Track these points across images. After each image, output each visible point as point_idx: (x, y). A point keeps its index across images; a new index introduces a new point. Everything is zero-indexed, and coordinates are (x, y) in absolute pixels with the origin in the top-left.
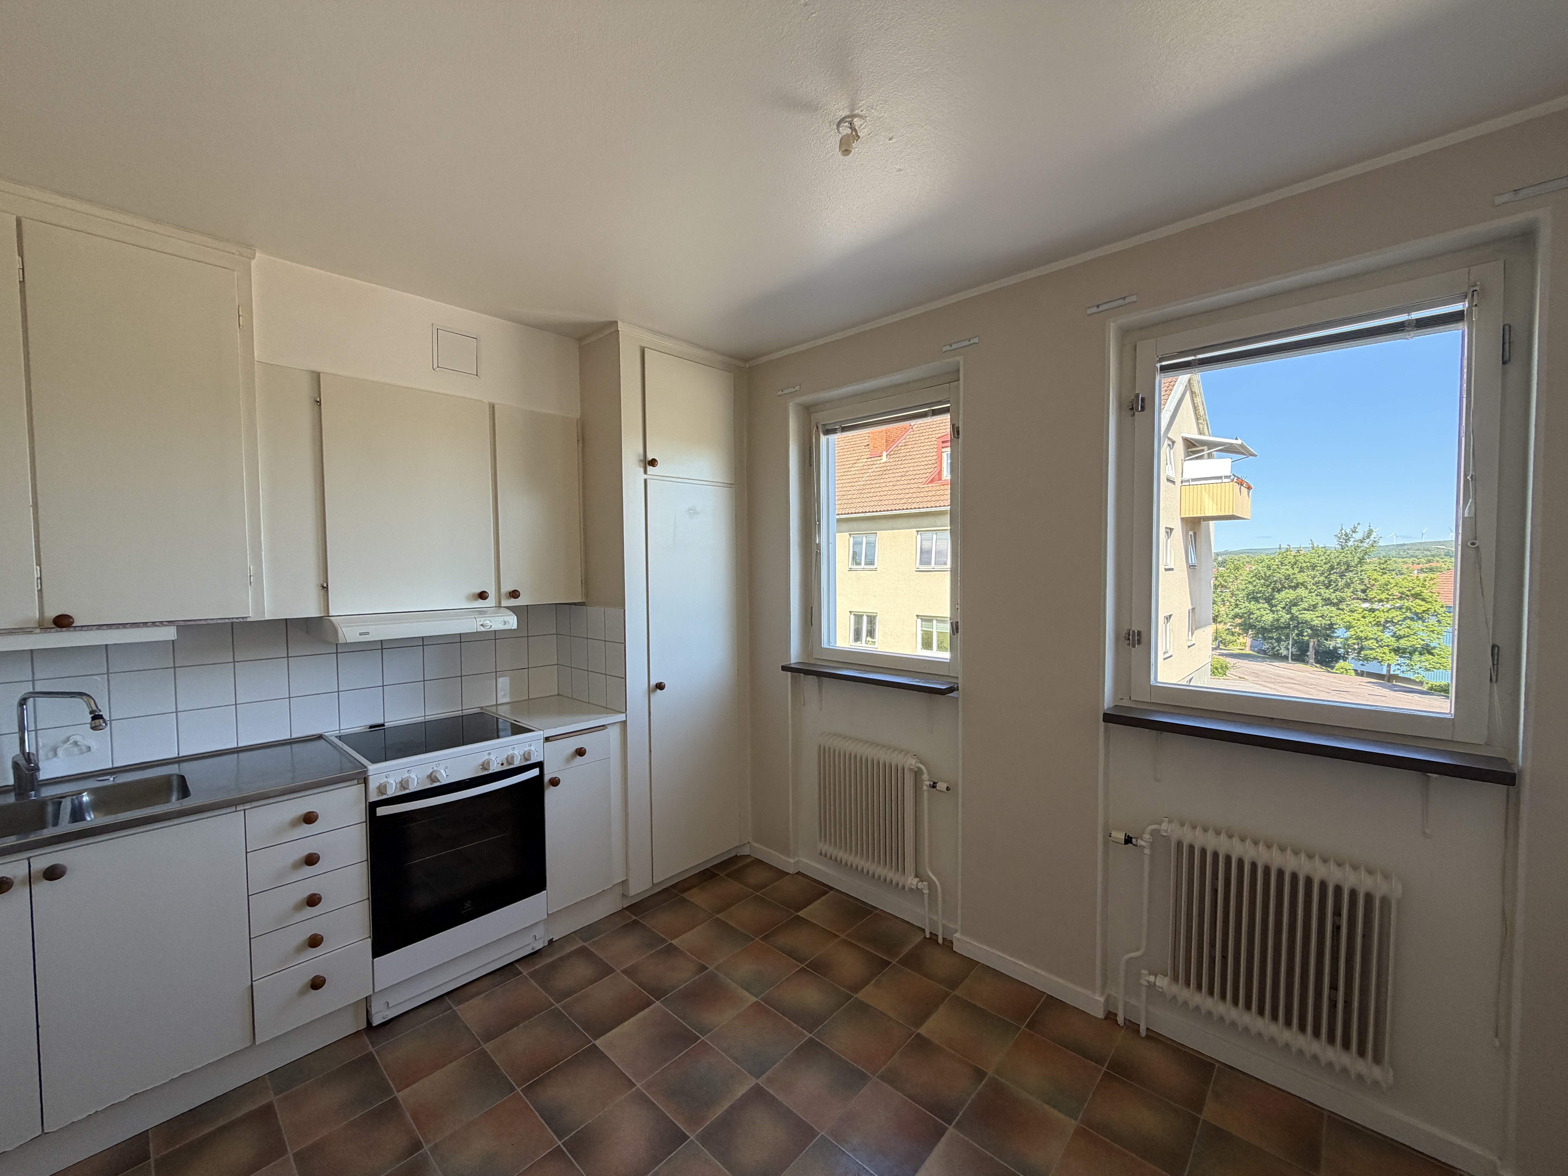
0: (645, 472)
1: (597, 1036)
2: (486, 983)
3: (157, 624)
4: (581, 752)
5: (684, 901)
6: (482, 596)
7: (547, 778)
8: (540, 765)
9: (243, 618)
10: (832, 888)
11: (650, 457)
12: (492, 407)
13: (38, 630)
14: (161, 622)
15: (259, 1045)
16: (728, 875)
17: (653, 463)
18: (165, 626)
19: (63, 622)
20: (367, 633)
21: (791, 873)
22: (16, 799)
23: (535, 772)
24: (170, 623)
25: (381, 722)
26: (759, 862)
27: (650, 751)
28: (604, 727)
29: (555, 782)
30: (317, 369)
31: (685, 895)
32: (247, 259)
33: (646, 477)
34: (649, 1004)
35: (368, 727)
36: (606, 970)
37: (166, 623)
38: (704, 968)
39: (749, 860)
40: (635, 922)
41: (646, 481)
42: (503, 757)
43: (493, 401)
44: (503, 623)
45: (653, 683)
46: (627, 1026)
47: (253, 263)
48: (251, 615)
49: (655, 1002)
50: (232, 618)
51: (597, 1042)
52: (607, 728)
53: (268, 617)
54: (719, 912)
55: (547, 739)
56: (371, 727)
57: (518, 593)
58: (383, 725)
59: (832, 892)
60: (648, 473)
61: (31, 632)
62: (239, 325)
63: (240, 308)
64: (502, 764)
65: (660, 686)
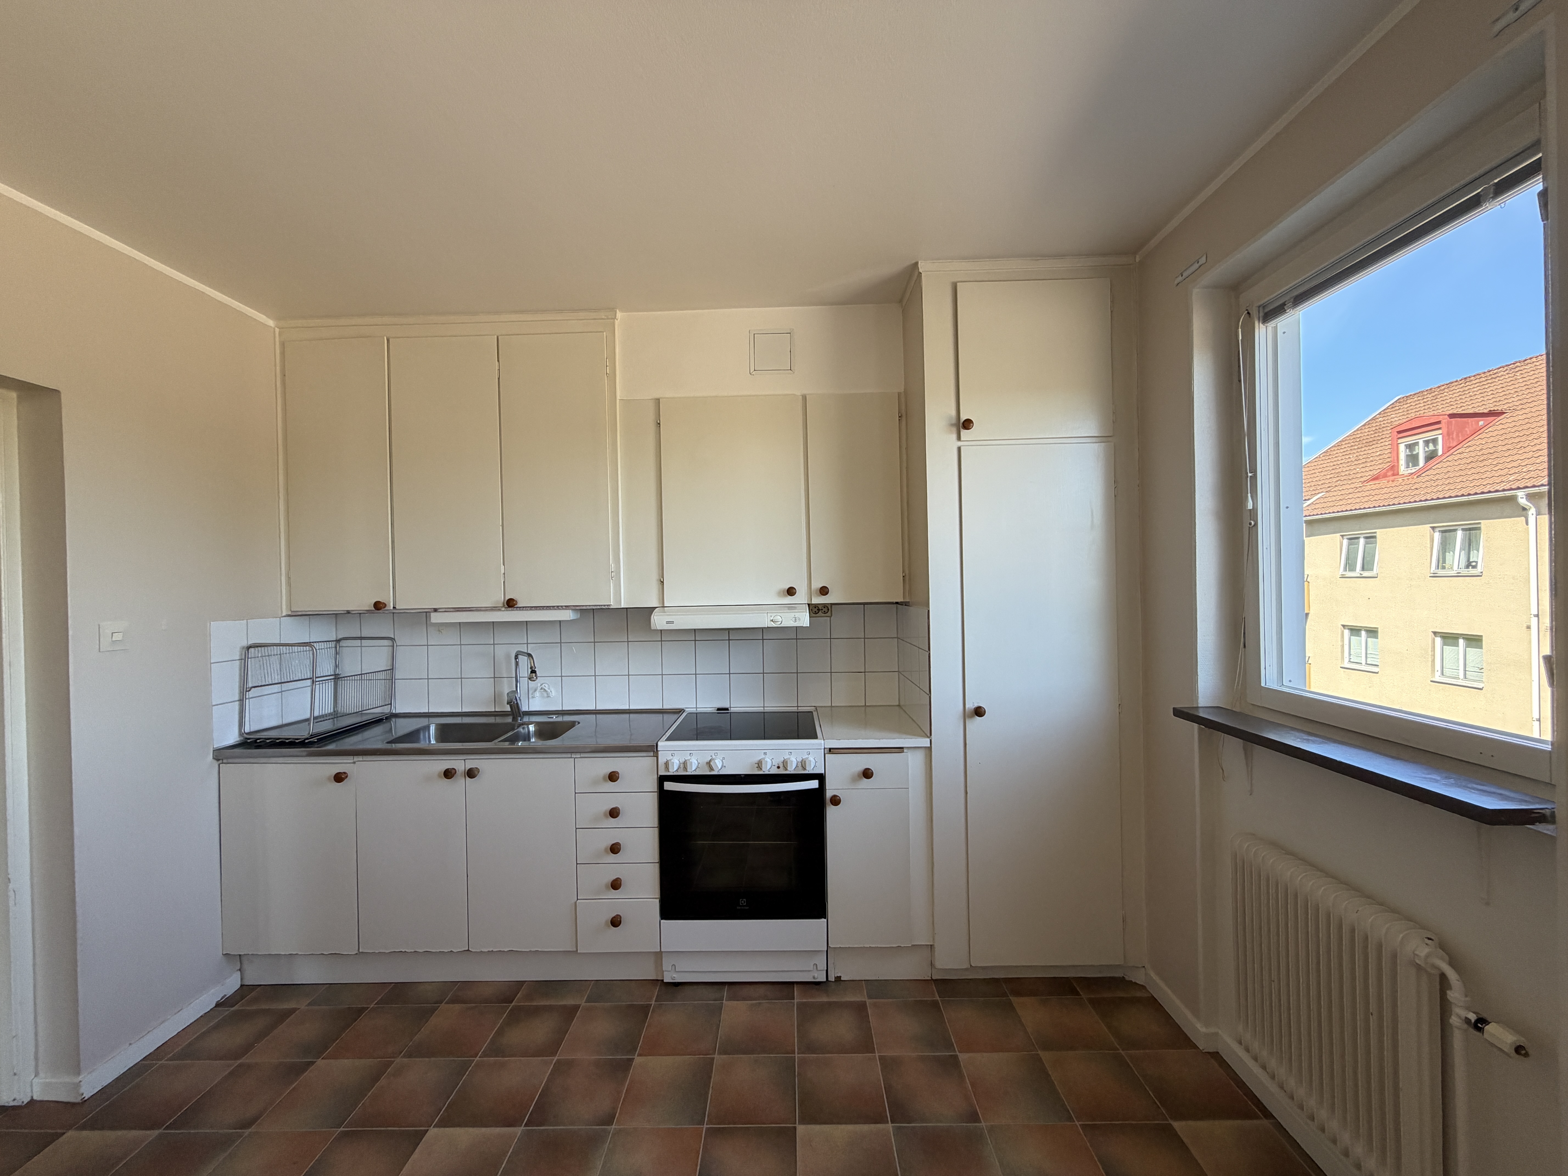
0: (959, 438)
1: (803, 1121)
2: (762, 990)
3: (560, 607)
4: (867, 774)
5: (1011, 1007)
6: (791, 592)
7: (829, 794)
8: (821, 778)
9: (608, 605)
10: (1268, 1115)
11: (963, 417)
12: (804, 398)
13: (503, 609)
14: (558, 606)
15: (579, 953)
16: (1091, 1001)
17: (968, 424)
18: (563, 609)
19: (510, 604)
20: (672, 622)
21: (1201, 1048)
22: (513, 721)
23: (814, 784)
24: (567, 607)
25: (727, 706)
26: (1153, 1004)
27: (966, 793)
28: (900, 749)
29: (836, 801)
30: (657, 396)
31: (1014, 1000)
32: (613, 320)
33: (959, 444)
34: (879, 1119)
35: (716, 709)
36: (865, 1045)
37: (564, 607)
38: (974, 1117)
39: (1139, 994)
40: (935, 1004)
41: (959, 449)
42: (778, 760)
43: (805, 392)
44: (794, 619)
45: (971, 705)
46: (841, 1132)
47: (617, 322)
48: (612, 604)
49: (888, 1122)
50: (602, 605)
51: (801, 1129)
52: (903, 752)
53: (623, 605)
54: (1046, 1047)
55: (831, 750)
56: (719, 709)
57: (827, 590)
58: (727, 709)
59: (1265, 1122)
60: (962, 439)
61: (500, 610)
62: (607, 374)
63: (608, 360)
64: (778, 767)
65: (979, 712)
